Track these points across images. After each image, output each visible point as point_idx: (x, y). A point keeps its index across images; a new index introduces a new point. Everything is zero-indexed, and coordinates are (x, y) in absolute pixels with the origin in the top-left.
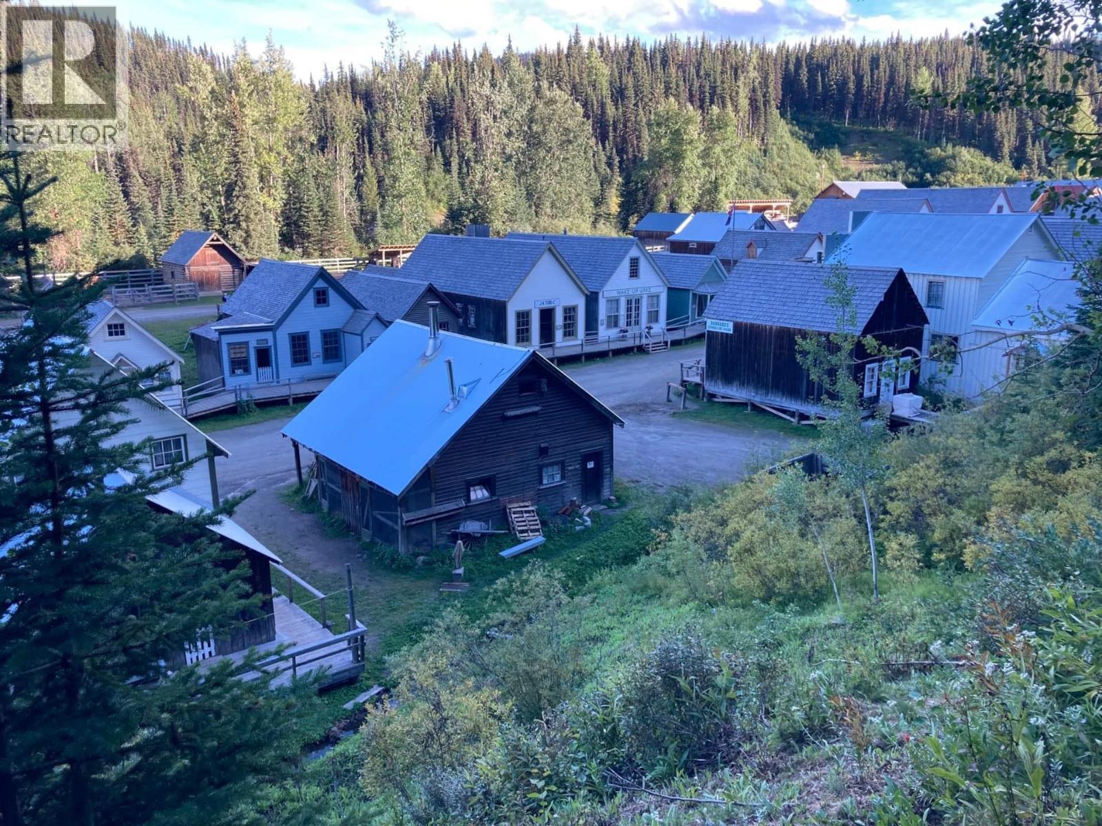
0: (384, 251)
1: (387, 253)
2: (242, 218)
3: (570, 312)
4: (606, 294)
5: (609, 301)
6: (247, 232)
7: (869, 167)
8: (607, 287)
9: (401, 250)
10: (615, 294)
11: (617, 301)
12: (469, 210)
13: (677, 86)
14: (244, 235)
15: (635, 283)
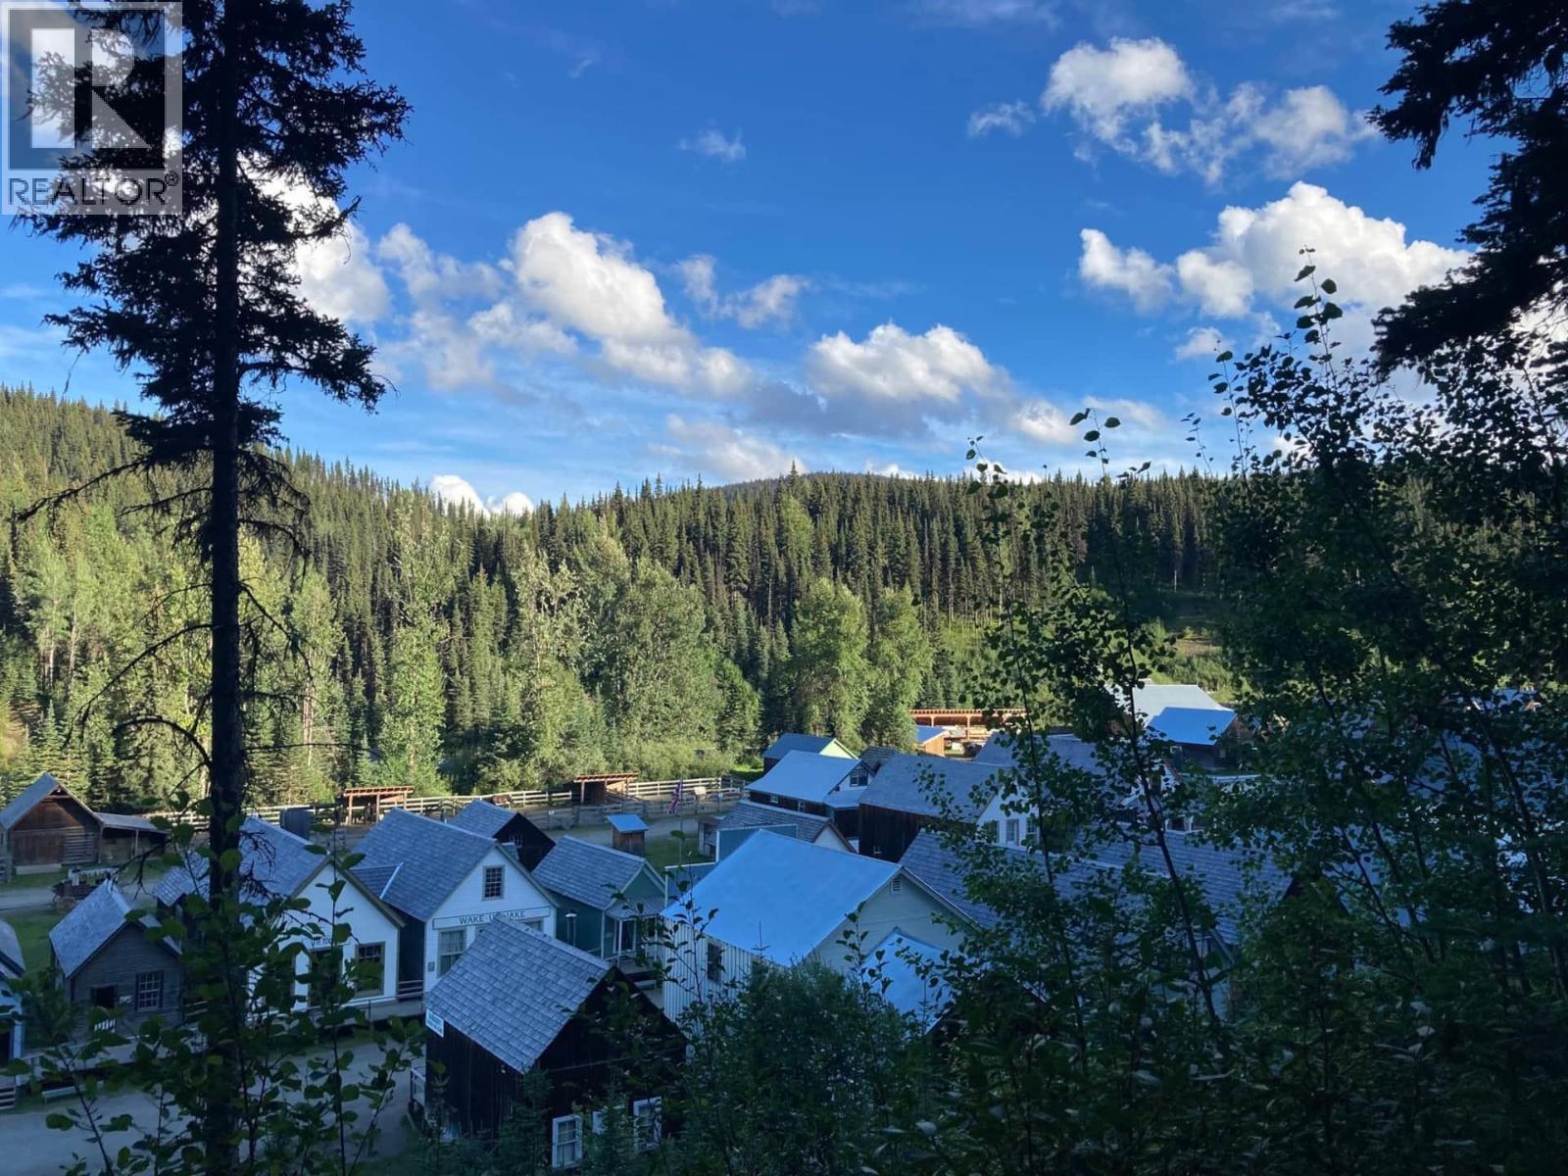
0: (351, 795)
1: (355, 798)
2: (144, 752)
3: (371, 954)
4: (440, 924)
5: (447, 934)
6: (150, 770)
7: (1203, 649)
8: (440, 913)
9: (379, 794)
10: (455, 923)
11: (462, 933)
12: (505, 733)
13: (908, 544)
14: (146, 775)
15: (494, 905)
